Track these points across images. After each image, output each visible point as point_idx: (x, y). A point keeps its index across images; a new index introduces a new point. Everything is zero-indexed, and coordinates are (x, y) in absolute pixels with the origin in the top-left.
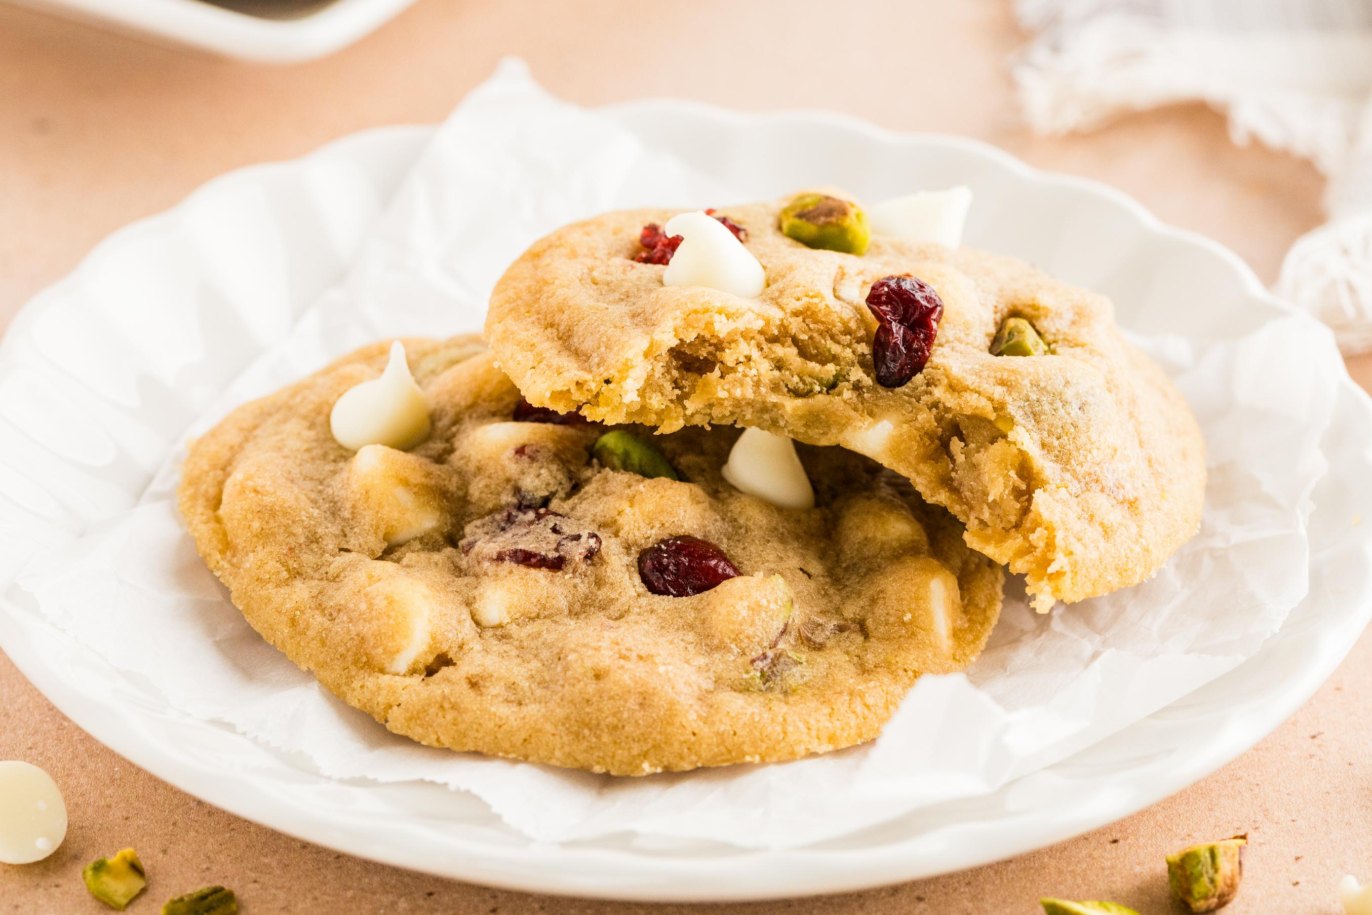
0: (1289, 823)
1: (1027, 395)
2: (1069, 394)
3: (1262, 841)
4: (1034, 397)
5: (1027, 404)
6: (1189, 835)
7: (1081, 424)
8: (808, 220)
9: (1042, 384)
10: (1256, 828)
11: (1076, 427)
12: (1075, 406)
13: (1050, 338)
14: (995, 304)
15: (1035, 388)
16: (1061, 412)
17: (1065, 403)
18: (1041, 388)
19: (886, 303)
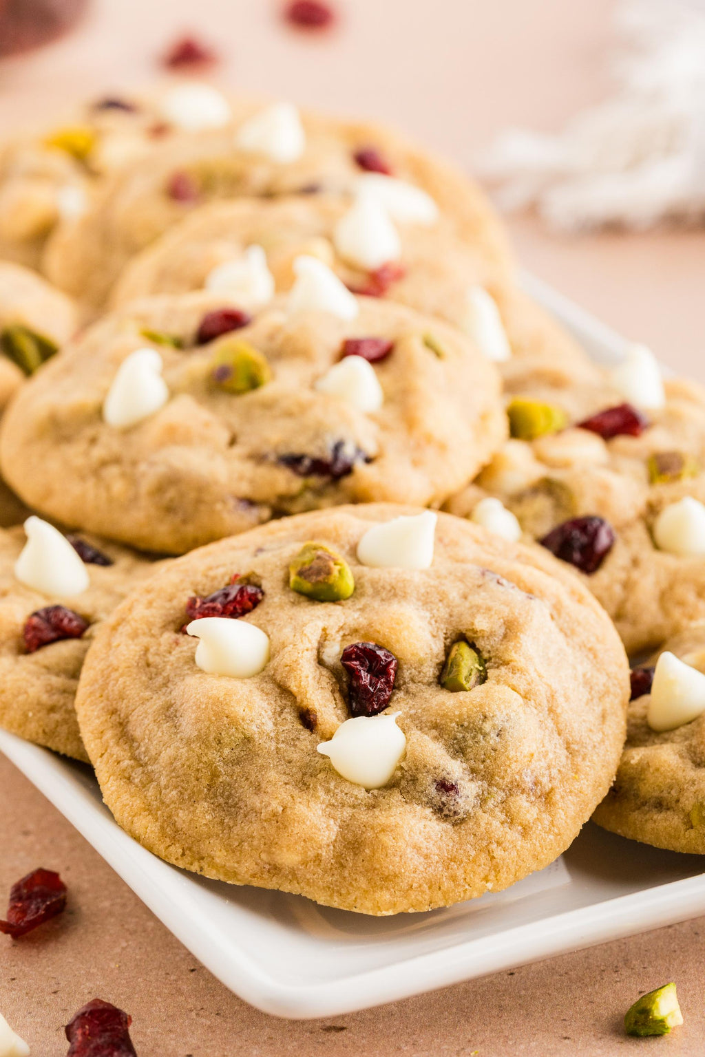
0: (641, 969)
1: (455, 735)
2: (487, 727)
3: (618, 979)
4: (460, 736)
5: (455, 742)
6: (566, 973)
7: (499, 747)
8: (305, 578)
9: (466, 724)
10: (617, 971)
11: (495, 750)
12: (493, 735)
13: (486, 655)
14: (445, 631)
15: (460, 728)
16: (483, 743)
17: (485, 735)
18: (466, 728)
19: (355, 660)
